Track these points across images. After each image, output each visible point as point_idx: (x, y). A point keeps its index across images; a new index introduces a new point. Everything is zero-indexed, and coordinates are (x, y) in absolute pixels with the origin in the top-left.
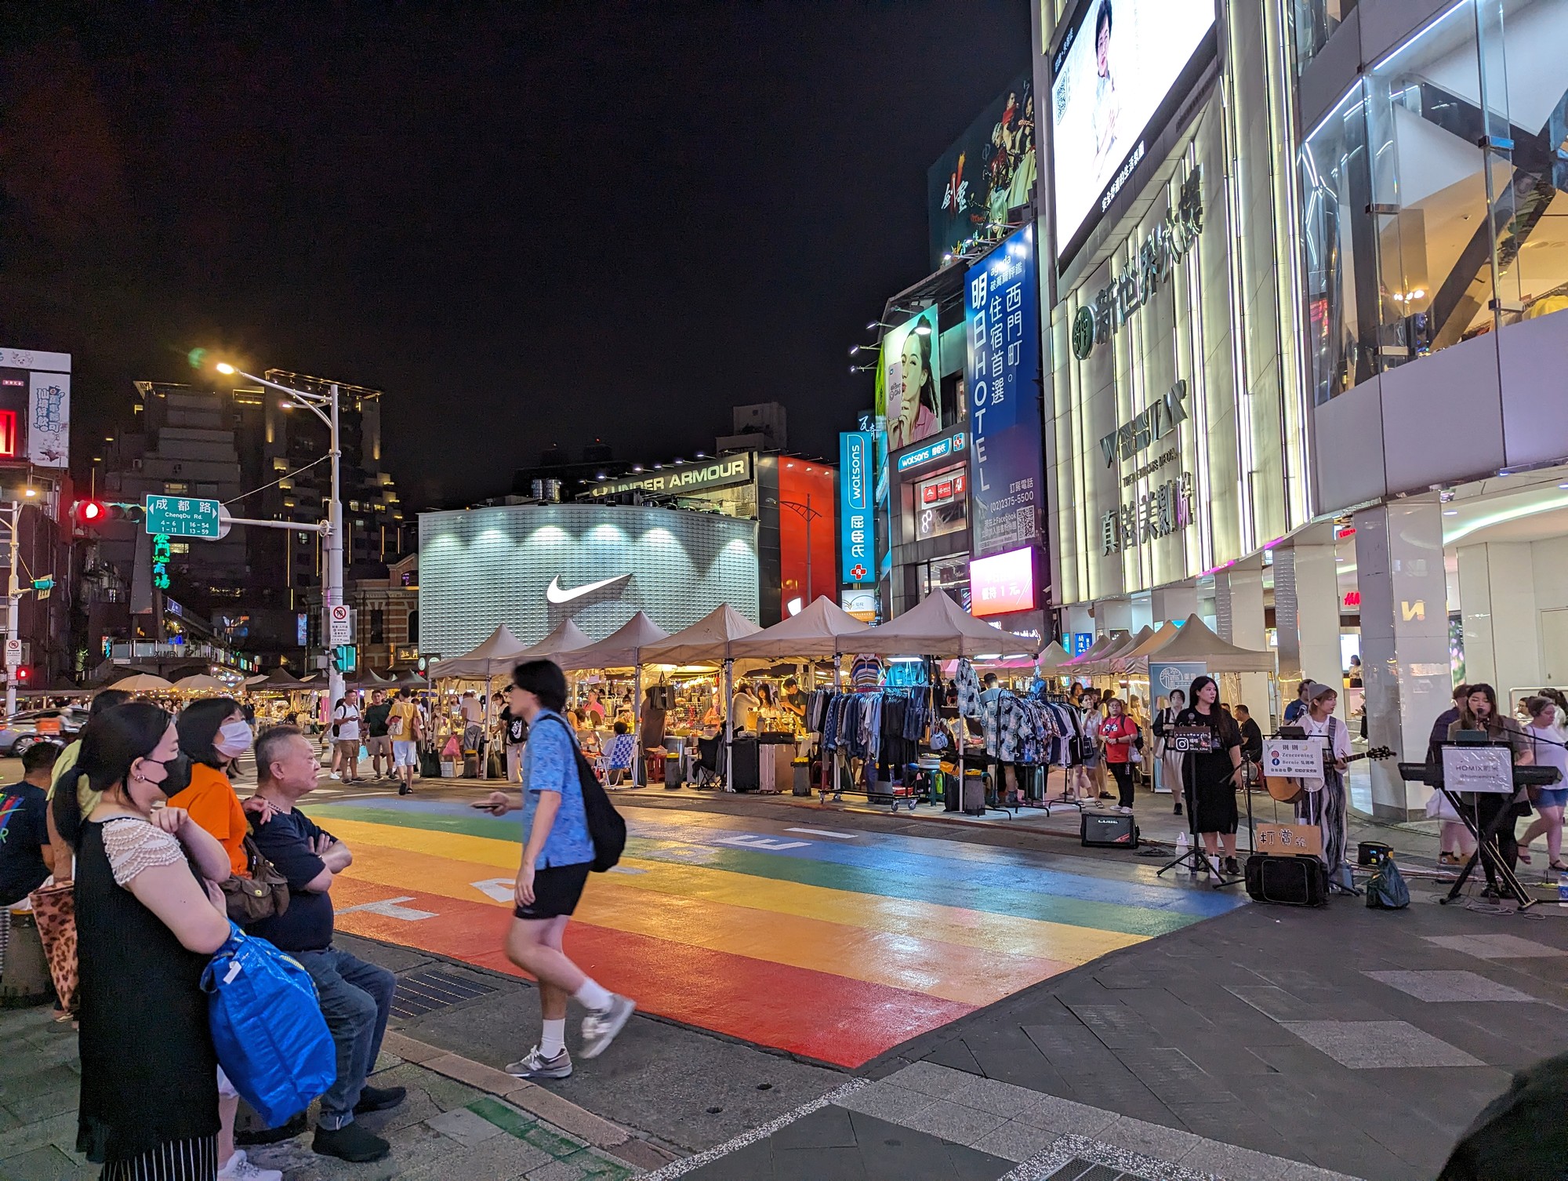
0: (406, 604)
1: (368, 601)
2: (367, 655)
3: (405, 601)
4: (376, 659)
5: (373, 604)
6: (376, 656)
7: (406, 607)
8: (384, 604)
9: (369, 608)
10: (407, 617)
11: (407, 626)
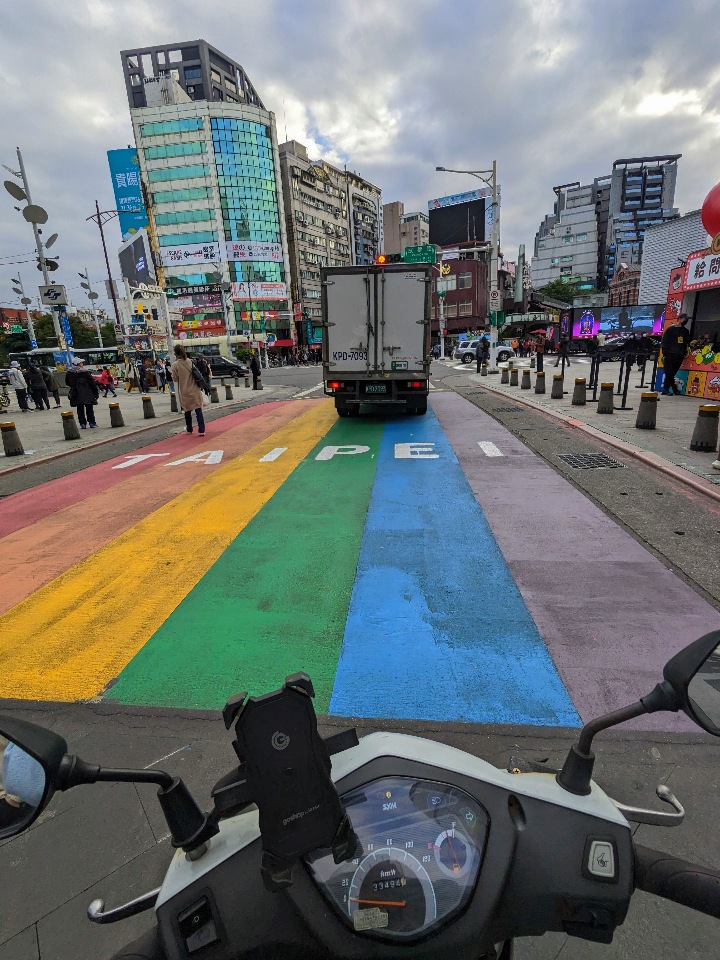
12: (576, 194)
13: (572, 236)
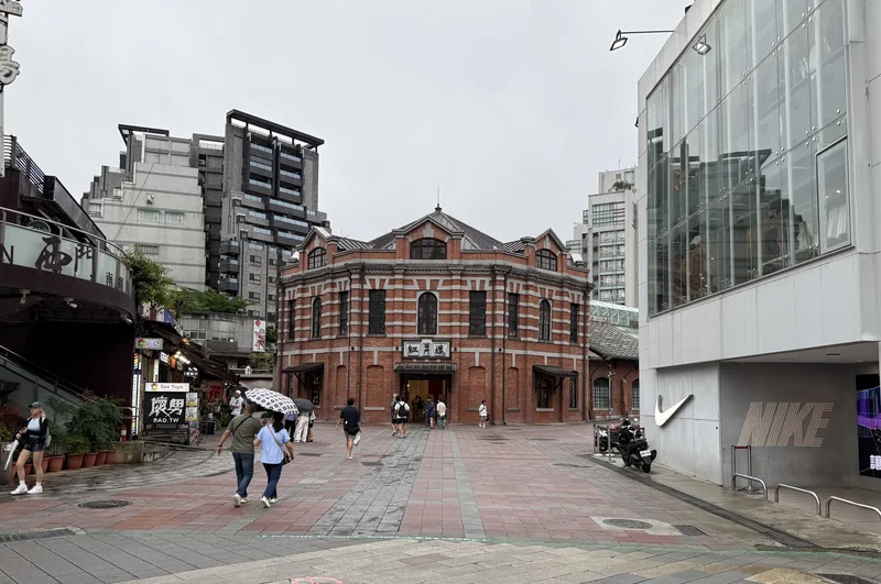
0: (415, 282)
1: (367, 278)
2: (365, 349)
3: (415, 279)
4: (376, 355)
5: (373, 281)
6: (375, 350)
7: (416, 287)
8: (387, 282)
9: (368, 286)
10: (416, 300)
11: (416, 312)
12: (163, 146)
13: (157, 211)
